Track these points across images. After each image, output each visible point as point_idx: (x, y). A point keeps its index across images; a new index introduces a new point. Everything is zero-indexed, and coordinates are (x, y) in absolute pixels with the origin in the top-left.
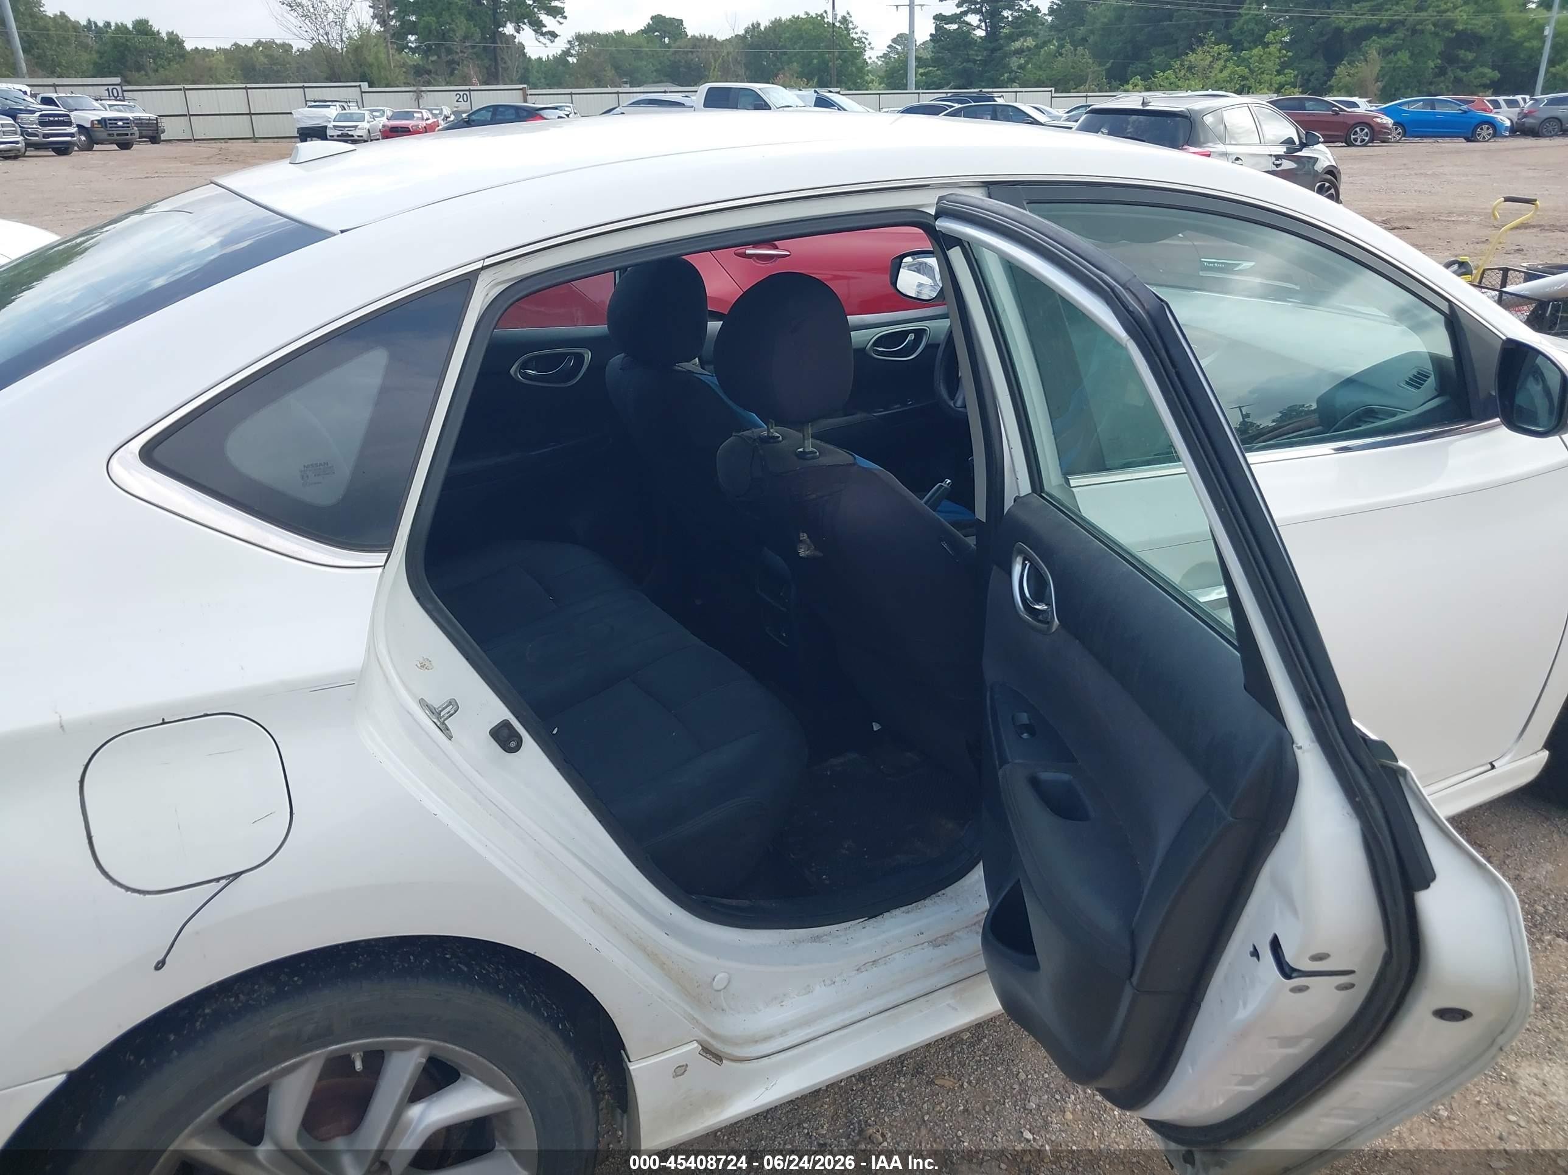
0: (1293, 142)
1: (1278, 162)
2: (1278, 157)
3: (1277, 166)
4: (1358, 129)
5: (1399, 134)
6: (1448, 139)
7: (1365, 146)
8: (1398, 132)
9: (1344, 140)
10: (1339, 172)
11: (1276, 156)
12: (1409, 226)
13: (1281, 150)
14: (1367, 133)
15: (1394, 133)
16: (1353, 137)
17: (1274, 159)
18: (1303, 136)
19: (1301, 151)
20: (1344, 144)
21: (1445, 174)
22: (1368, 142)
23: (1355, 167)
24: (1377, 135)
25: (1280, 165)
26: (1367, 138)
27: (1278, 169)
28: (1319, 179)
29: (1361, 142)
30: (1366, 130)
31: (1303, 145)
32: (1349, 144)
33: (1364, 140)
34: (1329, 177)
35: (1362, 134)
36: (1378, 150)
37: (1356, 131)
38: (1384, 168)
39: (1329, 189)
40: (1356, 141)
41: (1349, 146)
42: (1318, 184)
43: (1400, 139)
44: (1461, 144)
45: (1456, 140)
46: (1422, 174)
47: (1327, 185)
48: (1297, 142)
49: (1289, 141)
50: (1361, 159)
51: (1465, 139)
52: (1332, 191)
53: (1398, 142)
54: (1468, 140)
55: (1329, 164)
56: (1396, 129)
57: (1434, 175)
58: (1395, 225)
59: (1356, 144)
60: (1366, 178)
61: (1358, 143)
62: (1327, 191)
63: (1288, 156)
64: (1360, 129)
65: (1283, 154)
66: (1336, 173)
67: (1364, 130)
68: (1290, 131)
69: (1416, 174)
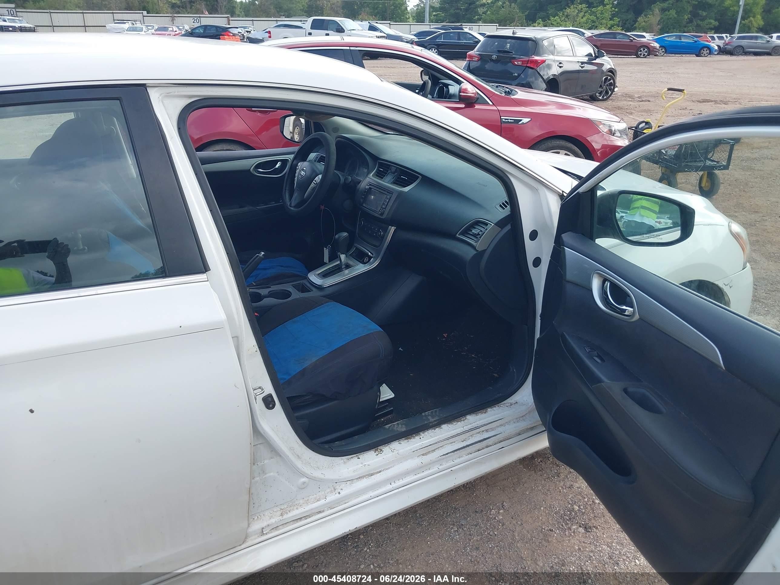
0: (591, 55)
1: (582, 66)
2: (583, 63)
3: (582, 67)
4: (642, 49)
5: (663, 52)
6: (688, 55)
7: (645, 57)
8: (662, 51)
9: (635, 54)
10: (616, 71)
11: (581, 62)
12: (650, 100)
13: (586, 59)
14: (646, 51)
15: (661, 52)
16: (639, 53)
17: (581, 64)
18: (596, 52)
19: (595, 60)
20: (635, 56)
21: (678, 73)
22: (646, 56)
23: (636, 68)
24: (651, 52)
25: (584, 67)
26: (646, 54)
27: (583, 69)
28: (604, 75)
29: (643, 56)
30: (646, 50)
31: (596, 57)
32: (638, 57)
33: (645, 55)
34: (610, 74)
35: (644, 52)
36: (651, 60)
37: (641, 50)
38: (650, 69)
39: (610, 80)
40: (641, 55)
41: (637, 57)
42: (605, 77)
43: (664, 55)
44: (693, 58)
45: (692, 55)
46: (667, 73)
47: (609, 78)
48: (594, 55)
49: (589, 55)
50: (638, 64)
51: (696, 55)
52: (612, 81)
53: (662, 56)
54: (697, 56)
55: (611, 67)
56: (662, 49)
57: (673, 73)
58: (644, 99)
59: (641, 56)
60: (638, 74)
61: (642, 56)
62: (609, 81)
63: (589, 63)
64: (643, 49)
65: (586, 61)
66: (614, 72)
67: (645, 49)
68: (589, 49)
69: (664, 73)
